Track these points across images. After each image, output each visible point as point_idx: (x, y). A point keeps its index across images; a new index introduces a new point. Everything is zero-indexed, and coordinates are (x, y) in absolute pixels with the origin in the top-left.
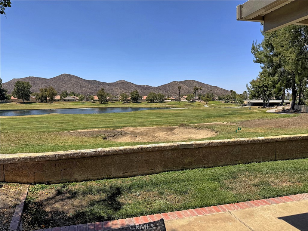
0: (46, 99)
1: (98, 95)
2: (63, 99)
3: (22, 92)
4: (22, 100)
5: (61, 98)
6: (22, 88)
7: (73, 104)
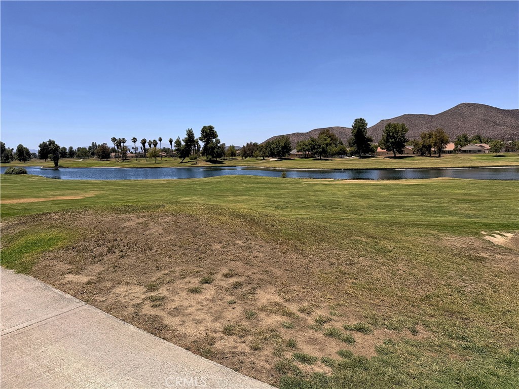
0: (429, 150)
2: (460, 150)
3: (393, 140)
4: (392, 152)
5: (456, 147)
6: (393, 133)
7: (479, 159)
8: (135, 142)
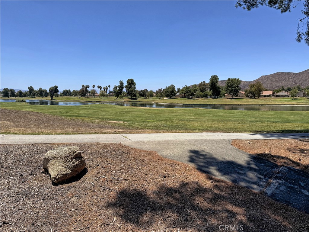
4: (231, 95)
8: (94, 87)
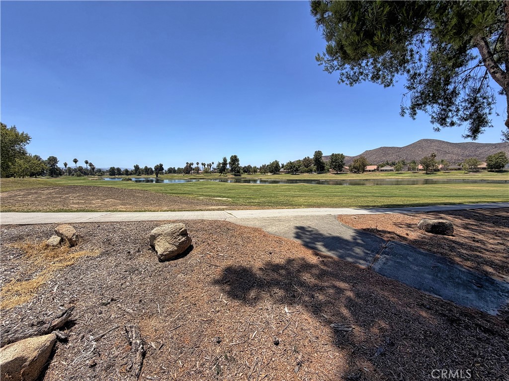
1: (422, 163)
2: (380, 170)
4: (335, 171)
